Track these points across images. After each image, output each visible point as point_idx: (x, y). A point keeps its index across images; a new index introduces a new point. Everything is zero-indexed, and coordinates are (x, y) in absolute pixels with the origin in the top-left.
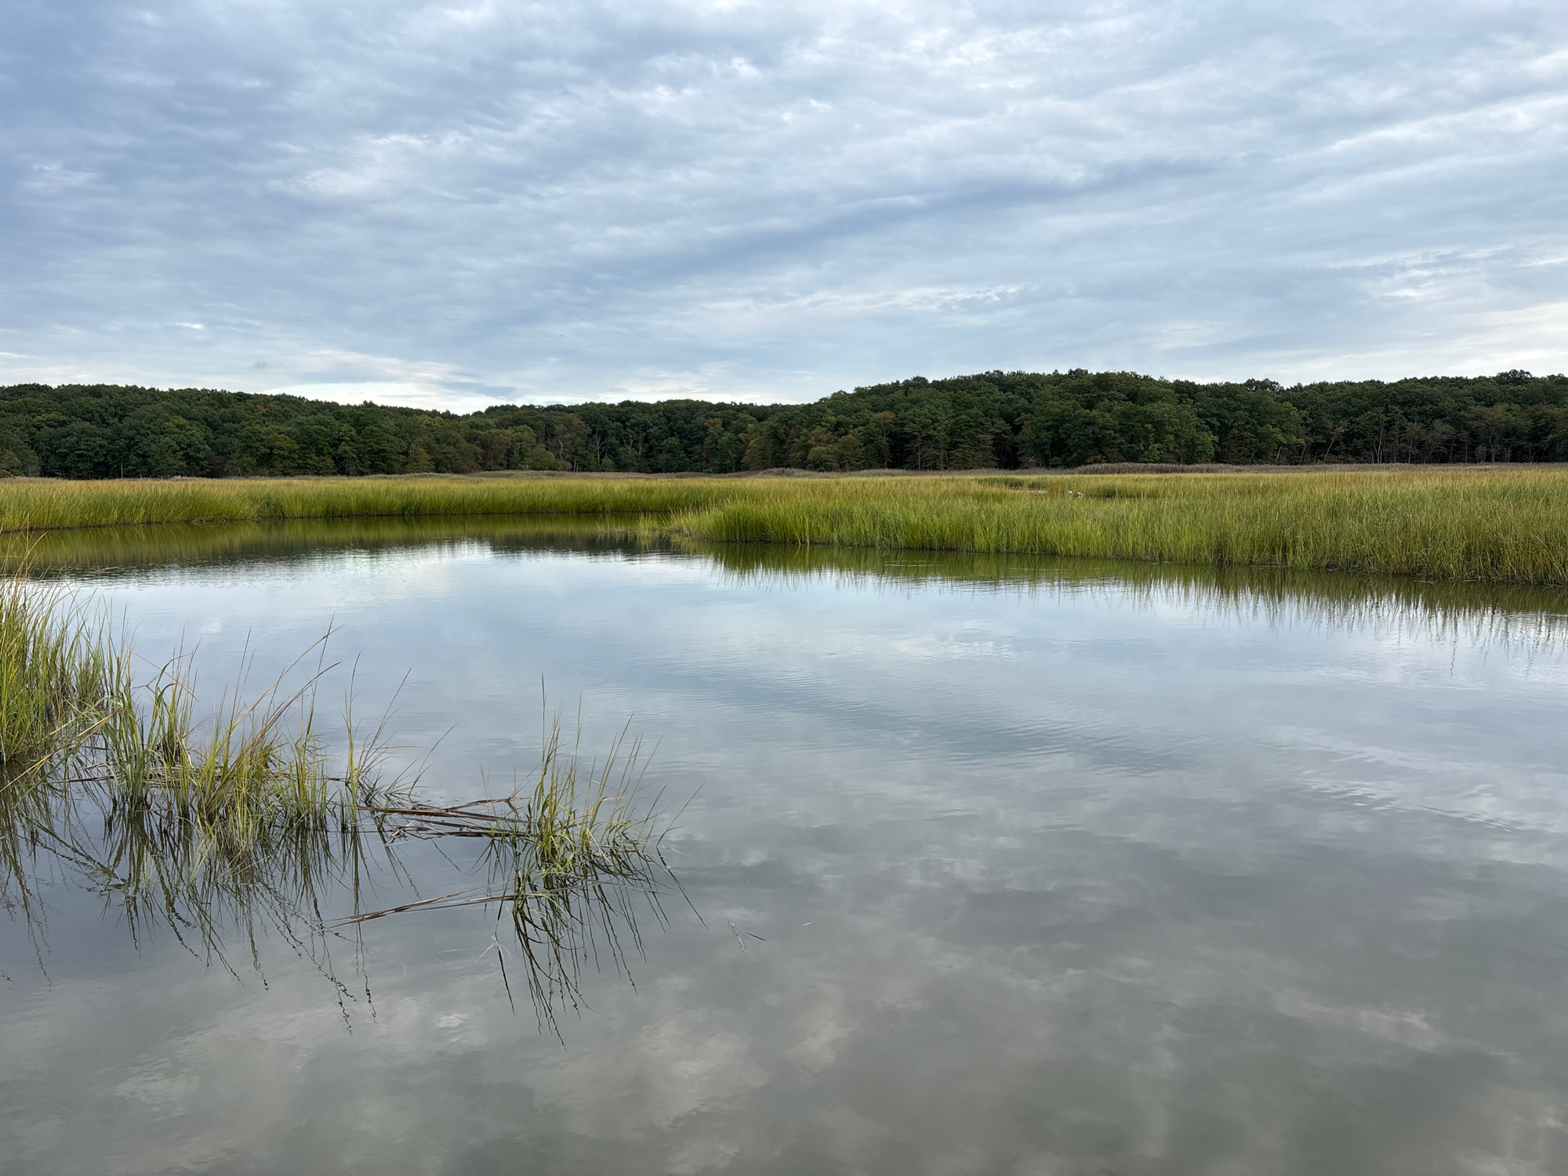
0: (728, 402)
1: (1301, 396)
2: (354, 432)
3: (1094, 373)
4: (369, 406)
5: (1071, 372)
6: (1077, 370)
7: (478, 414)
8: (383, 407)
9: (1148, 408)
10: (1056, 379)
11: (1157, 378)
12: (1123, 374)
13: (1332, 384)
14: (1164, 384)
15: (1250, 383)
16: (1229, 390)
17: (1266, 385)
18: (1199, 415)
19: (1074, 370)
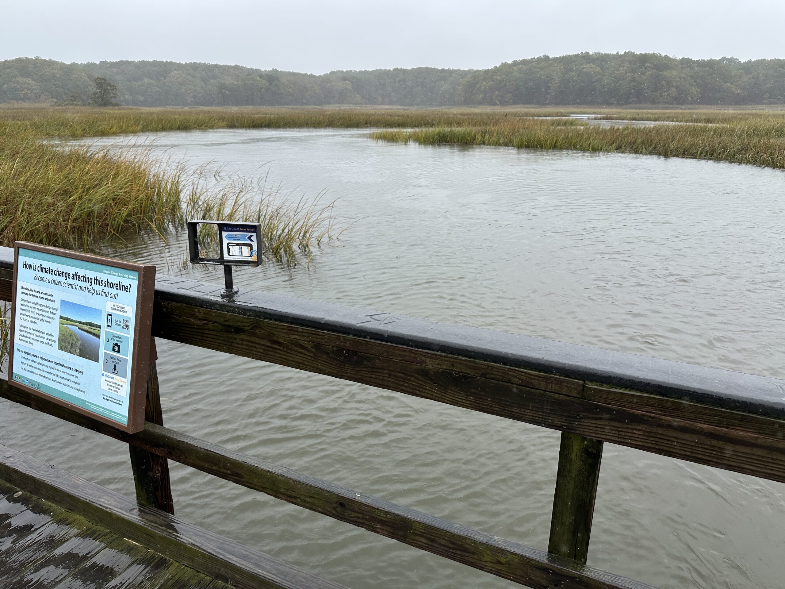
0: (446, 68)
1: (749, 67)
2: (267, 84)
3: (638, 53)
4: (275, 71)
5: (625, 53)
6: (629, 52)
7: (326, 75)
8: (281, 71)
9: (665, 73)
10: (617, 57)
11: (671, 57)
12: (654, 54)
13: (768, 60)
14: (675, 60)
15: (723, 59)
16: (711, 64)
17: (731, 60)
18: (692, 77)
19: (627, 51)
